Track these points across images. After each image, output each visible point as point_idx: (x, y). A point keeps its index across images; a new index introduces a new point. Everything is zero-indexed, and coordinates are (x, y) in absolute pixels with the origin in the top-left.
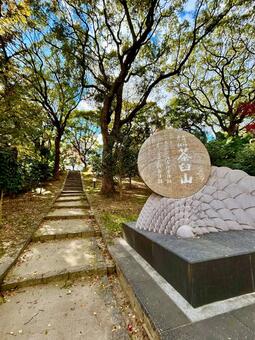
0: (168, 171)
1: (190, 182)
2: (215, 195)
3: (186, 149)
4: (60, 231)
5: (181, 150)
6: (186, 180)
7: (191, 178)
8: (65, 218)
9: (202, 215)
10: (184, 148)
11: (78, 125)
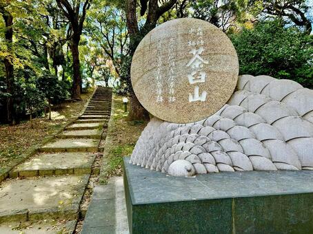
0: (172, 84)
1: (203, 99)
2: (240, 119)
3: (201, 50)
4: (49, 165)
5: (194, 52)
6: (197, 97)
7: (205, 94)
8: (66, 150)
9: (212, 147)
10: (197, 48)
11: (111, 19)
